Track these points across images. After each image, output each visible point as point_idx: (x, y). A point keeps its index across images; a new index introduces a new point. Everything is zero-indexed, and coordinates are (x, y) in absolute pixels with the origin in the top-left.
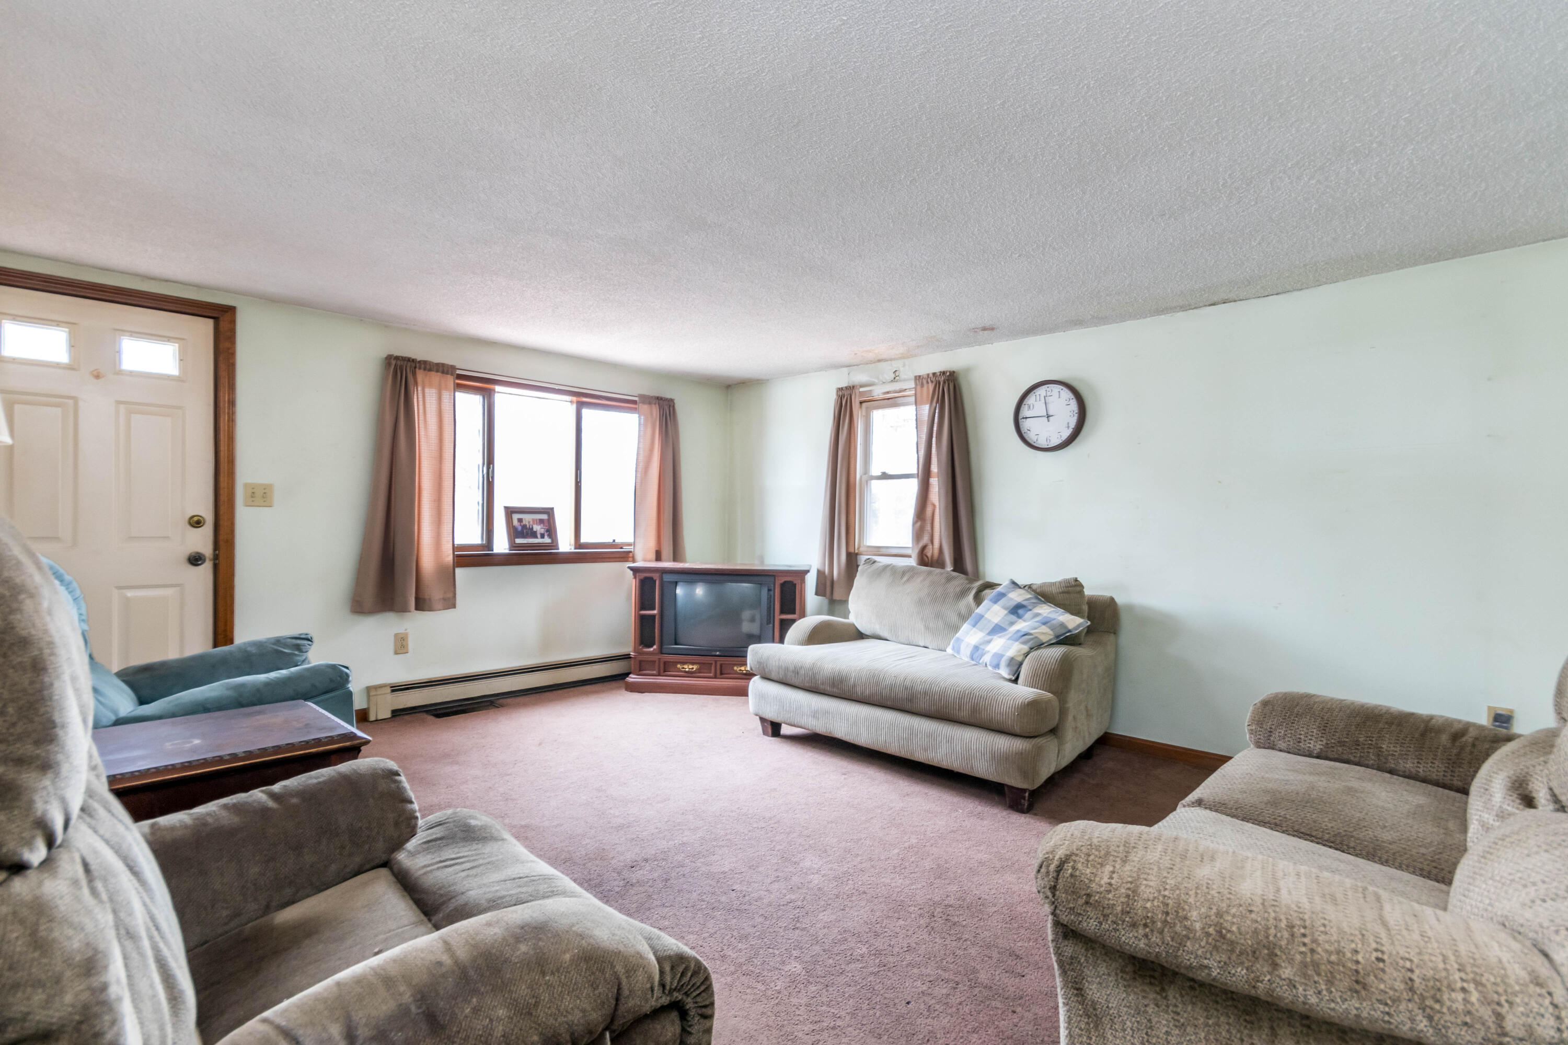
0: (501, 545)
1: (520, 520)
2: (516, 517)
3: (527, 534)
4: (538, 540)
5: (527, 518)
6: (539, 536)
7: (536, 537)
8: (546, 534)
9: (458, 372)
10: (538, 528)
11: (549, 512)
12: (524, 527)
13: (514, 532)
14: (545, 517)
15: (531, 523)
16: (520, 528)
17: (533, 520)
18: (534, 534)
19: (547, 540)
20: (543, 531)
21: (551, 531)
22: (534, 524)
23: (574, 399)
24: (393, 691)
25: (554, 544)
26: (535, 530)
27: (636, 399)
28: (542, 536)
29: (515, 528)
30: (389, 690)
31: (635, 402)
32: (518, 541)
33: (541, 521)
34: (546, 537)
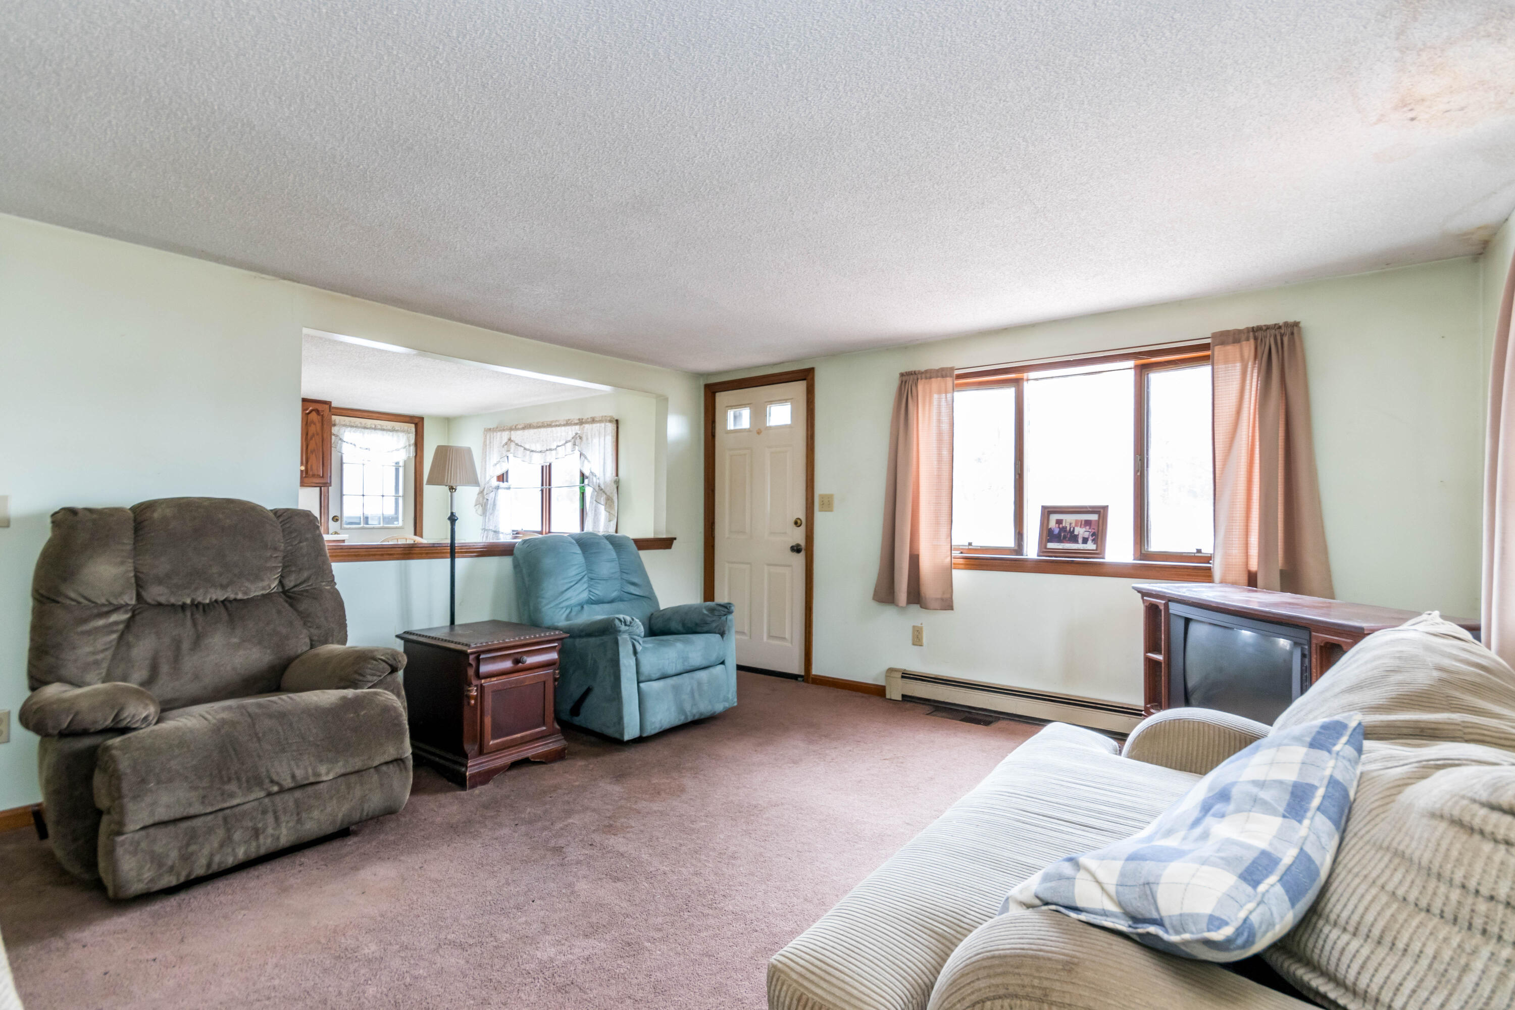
0: (1031, 551)
1: (1059, 522)
2: (1054, 518)
3: (1065, 537)
4: (1080, 546)
5: (1068, 519)
6: (1080, 540)
7: (1076, 541)
8: (1091, 538)
9: (957, 372)
10: (1080, 531)
11: (1101, 512)
12: (1063, 529)
13: (1048, 535)
14: (1094, 517)
15: (1073, 525)
16: (1057, 531)
17: (1077, 521)
18: (1074, 538)
19: (1091, 546)
20: (1086, 535)
21: (1098, 533)
22: (1076, 525)
23: (1131, 363)
24: (903, 677)
25: (1099, 551)
26: (1076, 533)
27: (1208, 341)
28: (1085, 541)
29: (1050, 531)
30: (900, 675)
31: (1206, 347)
32: (1051, 545)
33: (1088, 523)
34: (1090, 542)
